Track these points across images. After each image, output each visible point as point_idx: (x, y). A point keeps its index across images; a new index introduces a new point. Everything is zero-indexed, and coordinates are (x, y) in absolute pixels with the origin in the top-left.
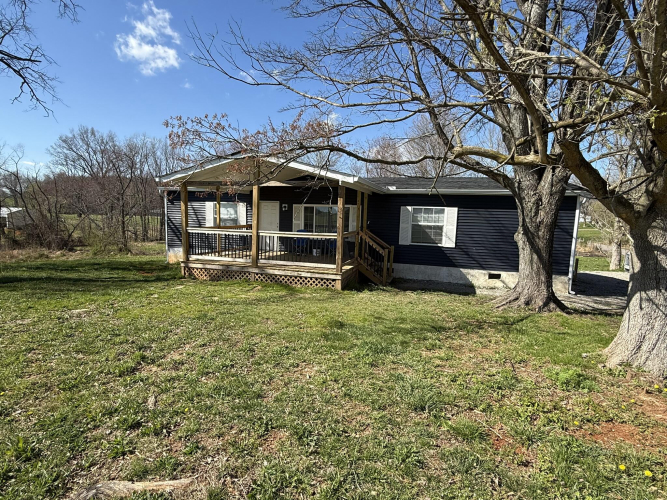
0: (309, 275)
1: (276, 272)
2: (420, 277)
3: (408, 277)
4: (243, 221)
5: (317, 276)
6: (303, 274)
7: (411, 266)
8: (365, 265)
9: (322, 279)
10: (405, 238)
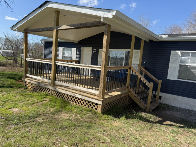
0: (80, 97)
1: (62, 91)
2: (183, 106)
3: (173, 105)
4: (74, 58)
5: (86, 98)
6: (77, 96)
7: (176, 96)
8: (134, 93)
9: (89, 102)
10: (173, 75)
